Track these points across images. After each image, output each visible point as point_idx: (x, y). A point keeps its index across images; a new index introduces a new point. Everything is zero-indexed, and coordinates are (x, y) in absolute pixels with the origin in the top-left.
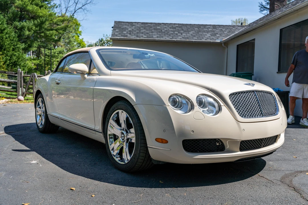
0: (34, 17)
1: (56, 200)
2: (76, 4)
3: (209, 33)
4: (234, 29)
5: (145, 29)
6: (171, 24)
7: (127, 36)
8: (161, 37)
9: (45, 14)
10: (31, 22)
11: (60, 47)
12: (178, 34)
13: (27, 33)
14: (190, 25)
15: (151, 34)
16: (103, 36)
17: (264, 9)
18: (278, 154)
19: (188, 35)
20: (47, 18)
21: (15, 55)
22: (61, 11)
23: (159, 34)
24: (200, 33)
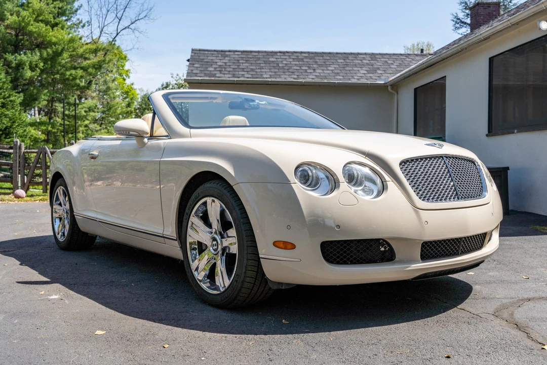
0: (42, 45)
1: (99, 354)
2: (119, 20)
3: (364, 69)
4: (408, 59)
5: (248, 62)
6: (295, 52)
7: (214, 75)
8: (276, 76)
9: (62, 40)
10: (36, 54)
11: (90, 100)
12: (308, 71)
13: (28, 74)
14: (329, 55)
15: (259, 70)
16: (171, 76)
17: (462, 24)
18: (490, 274)
19: (325, 72)
20: (65, 45)
21: (6, 116)
22: (92, 33)
23: (273, 70)
24: (347, 68)
